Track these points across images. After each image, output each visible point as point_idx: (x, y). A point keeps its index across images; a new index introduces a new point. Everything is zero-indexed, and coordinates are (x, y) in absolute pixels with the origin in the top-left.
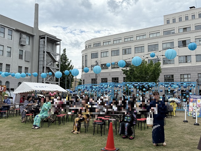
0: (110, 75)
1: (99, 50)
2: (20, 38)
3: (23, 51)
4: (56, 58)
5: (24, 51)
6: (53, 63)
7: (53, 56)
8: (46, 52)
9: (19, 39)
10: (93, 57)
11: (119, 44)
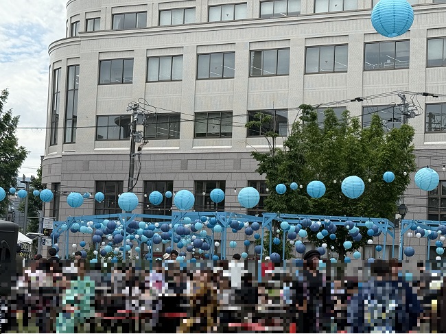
0: (185, 166)
1: (136, 46)
10: (105, 77)
11: (236, 24)
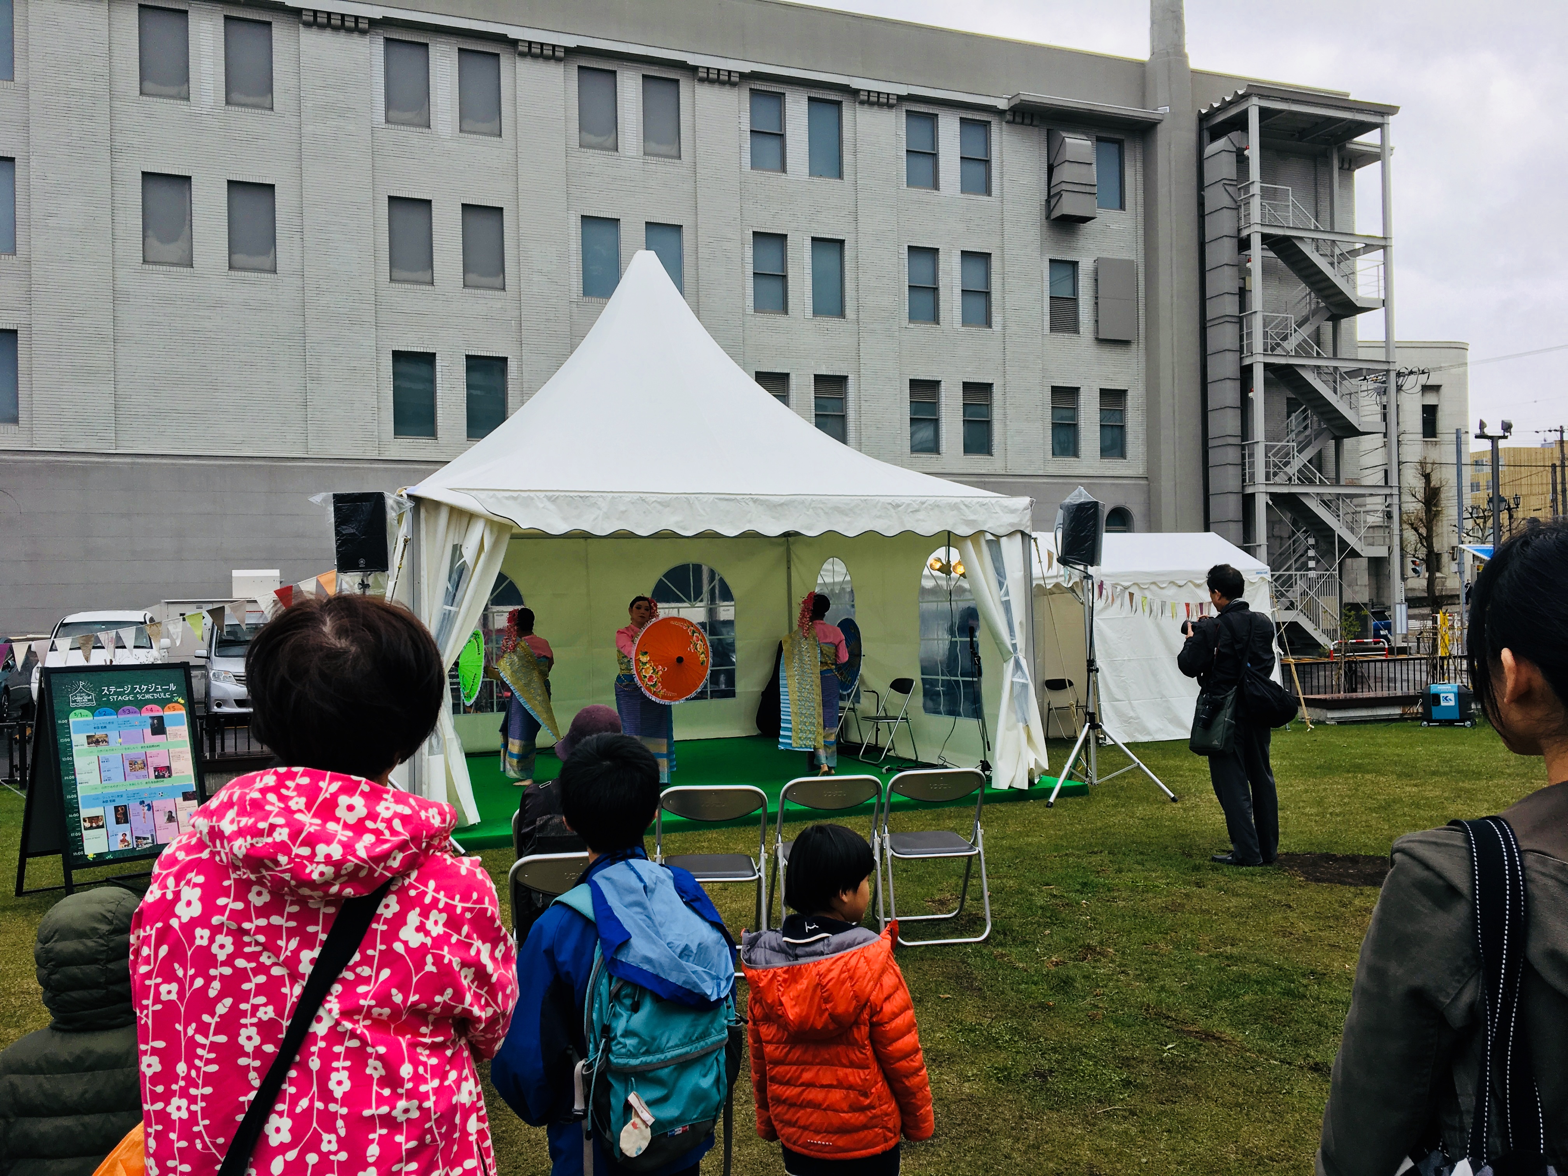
2: (1051, 169)
3: (1075, 264)
4: (1350, 276)
5: (1086, 266)
6: (1328, 327)
7: (1322, 263)
8: (1256, 242)
9: (1045, 177)
